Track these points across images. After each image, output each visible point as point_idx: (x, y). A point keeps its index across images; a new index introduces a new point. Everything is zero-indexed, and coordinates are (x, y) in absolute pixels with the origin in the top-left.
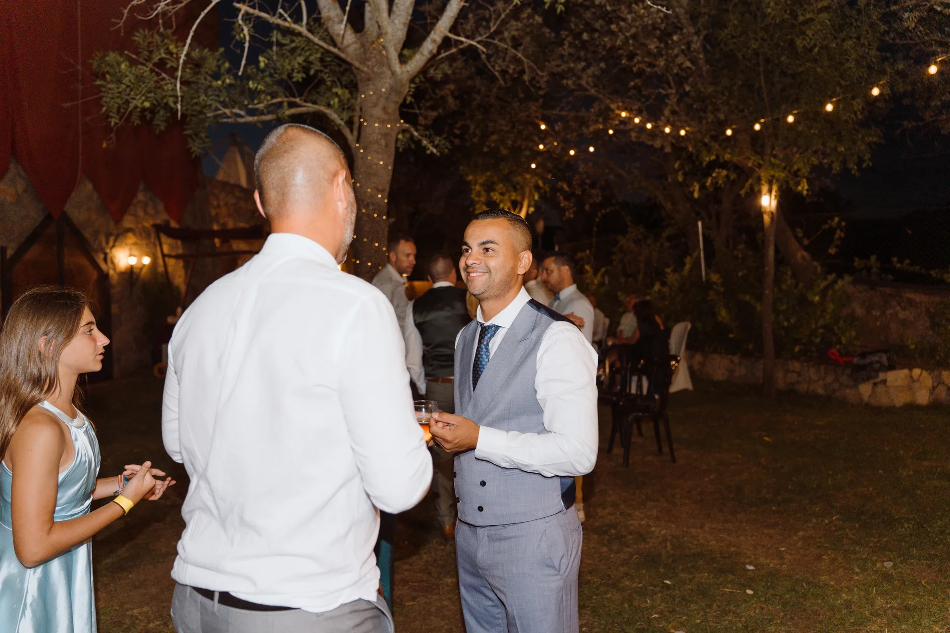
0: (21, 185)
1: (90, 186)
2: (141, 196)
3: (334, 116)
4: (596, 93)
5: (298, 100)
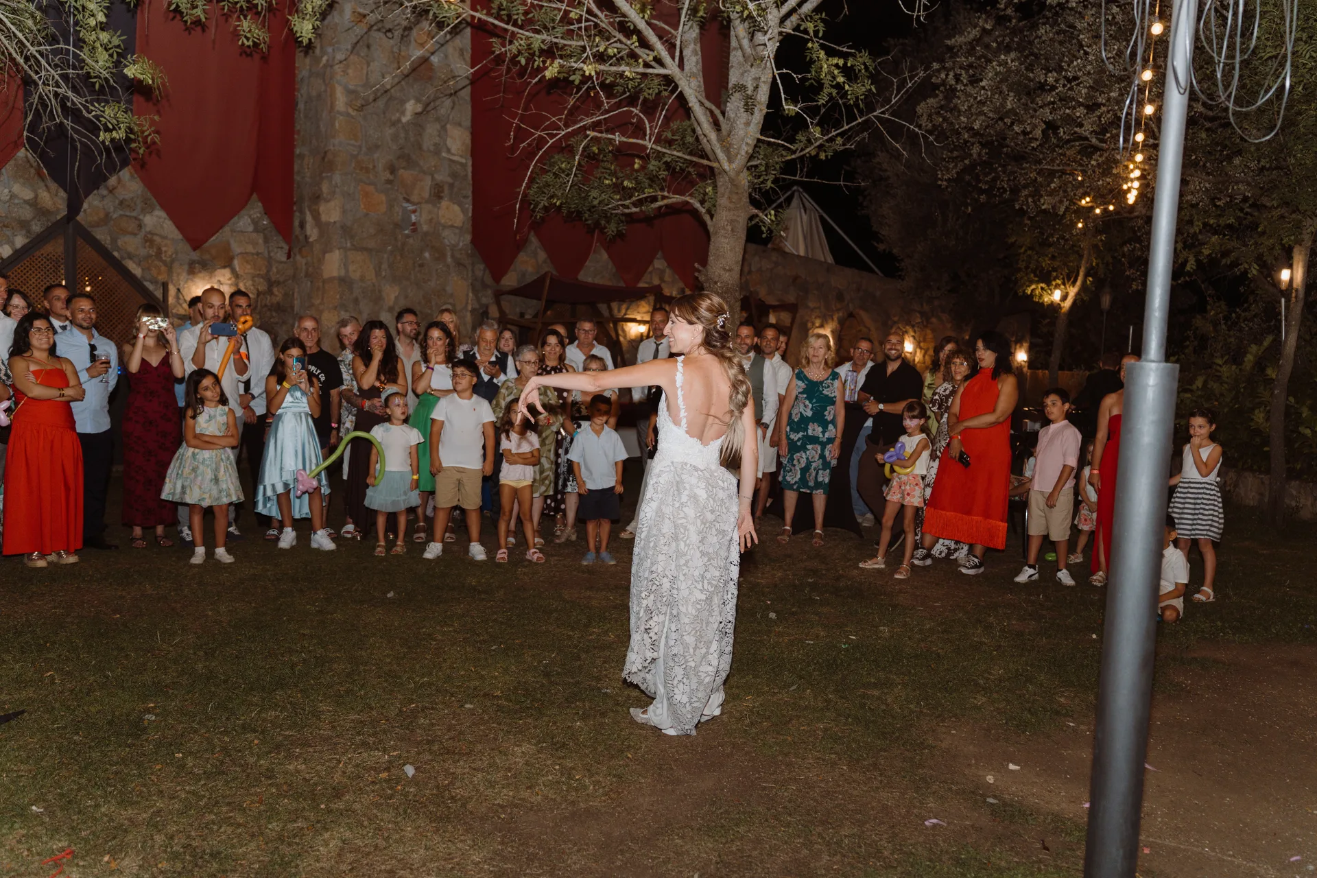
0: (542, 255)
1: (605, 256)
2: (659, 263)
3: (697, 205)
4: (1097, 143)
5: (666, 194)
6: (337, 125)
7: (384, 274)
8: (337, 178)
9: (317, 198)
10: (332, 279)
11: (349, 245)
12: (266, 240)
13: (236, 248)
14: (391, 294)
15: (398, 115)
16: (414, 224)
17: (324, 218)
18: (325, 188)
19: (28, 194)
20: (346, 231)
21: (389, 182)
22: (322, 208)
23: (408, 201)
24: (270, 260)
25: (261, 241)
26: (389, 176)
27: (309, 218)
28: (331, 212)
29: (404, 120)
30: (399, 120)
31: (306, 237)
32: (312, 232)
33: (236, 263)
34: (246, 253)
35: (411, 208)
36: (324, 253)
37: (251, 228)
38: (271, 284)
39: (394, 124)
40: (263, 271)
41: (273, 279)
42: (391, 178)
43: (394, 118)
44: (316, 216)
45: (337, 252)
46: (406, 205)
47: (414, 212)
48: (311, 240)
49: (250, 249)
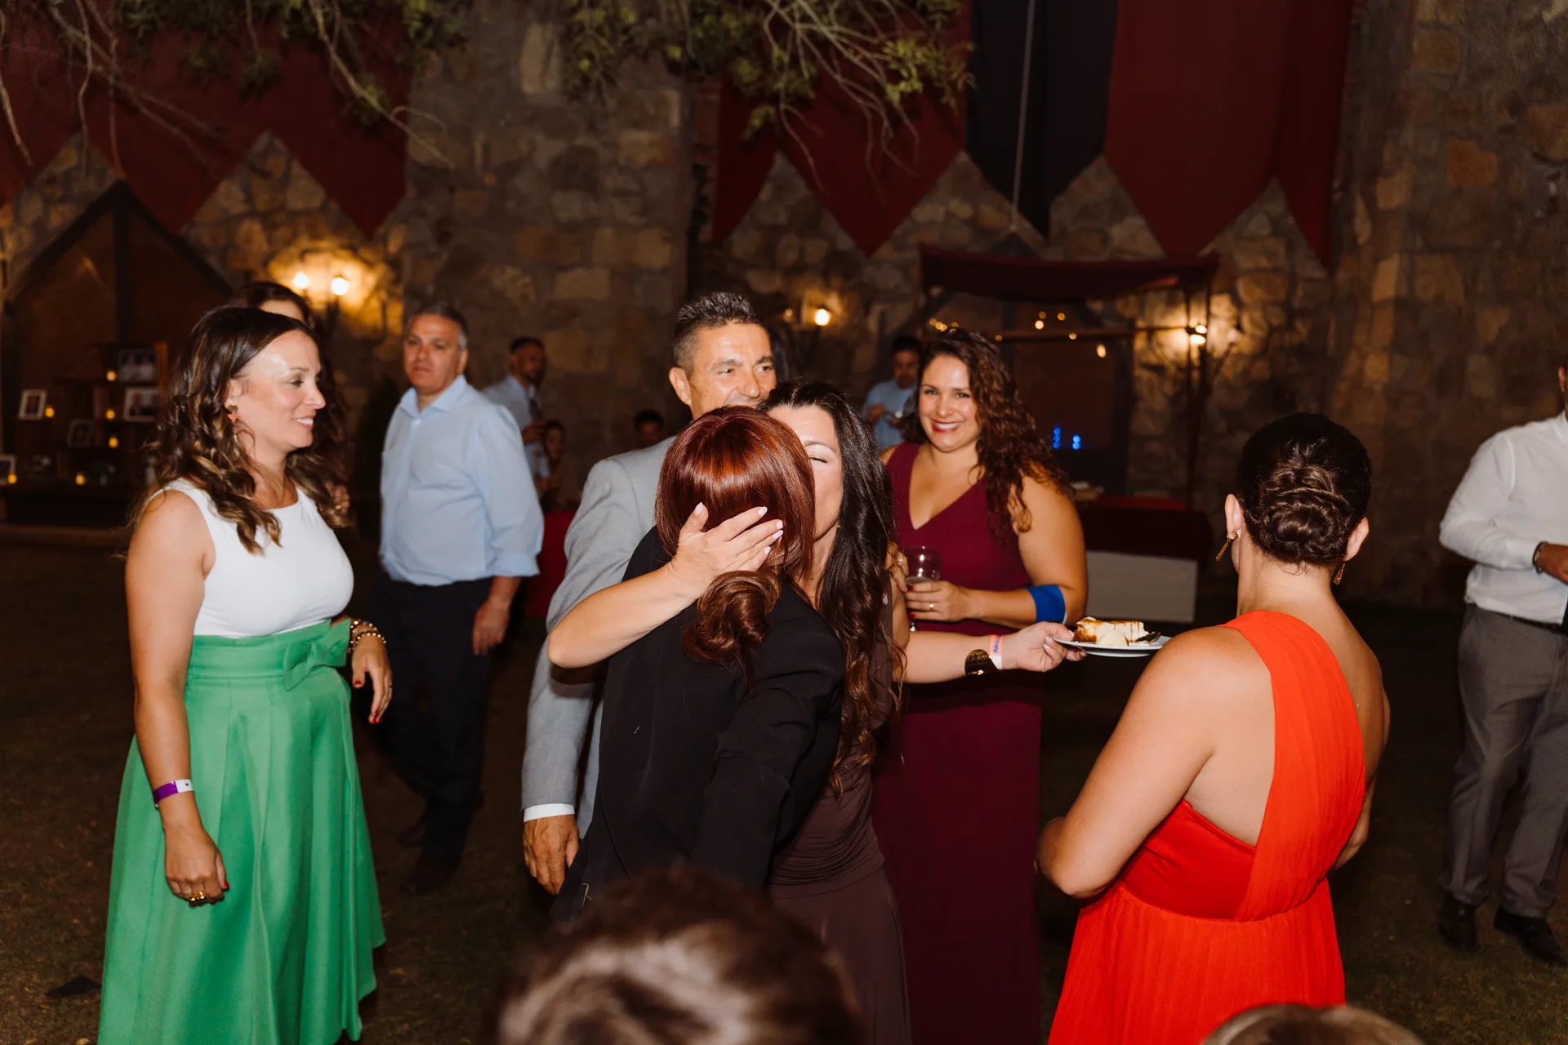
6: (1415, 44)
7: (1480, 288)
8: (1408, 136)
9: (1375, 173)
10: (1384, 303)
11: (1419, 243)
12: (1290, 249)
13: (1244, 262)
14: (1493, 322)
15: (1535, 10)
16: (1554, 200)
17: (1382, 203)
18: (1387, 155)
19: (964, 210)
20: (1417, 221)
21: (1508, 130)
22: (1381, 187)
23: (1541, 158)
24: (1293, 280)
25: (1281, 250)
26: (1506, 118)
27: (1360, 207)
28: (1394, 193)
29: (1548, 17)
30: (1539, 19)
31: (1355, 238)
32: (1362, 228)
33: (1241, 287)
34: (1258, 270)
35: (1551, 171)
36: (1377, 259)
37: (1266, 231)
38: (1291, 314)
39: (1527, 27)
40: (1282, 295)
41: (1296, 304)
42: (1512, 121)
43: (1527, 16)
44: (1371, 202)
45: (1396, 257)
46: (1540, 167)
47: (1555, 178)
48: (1361, 241)
49: (1264, 262)
